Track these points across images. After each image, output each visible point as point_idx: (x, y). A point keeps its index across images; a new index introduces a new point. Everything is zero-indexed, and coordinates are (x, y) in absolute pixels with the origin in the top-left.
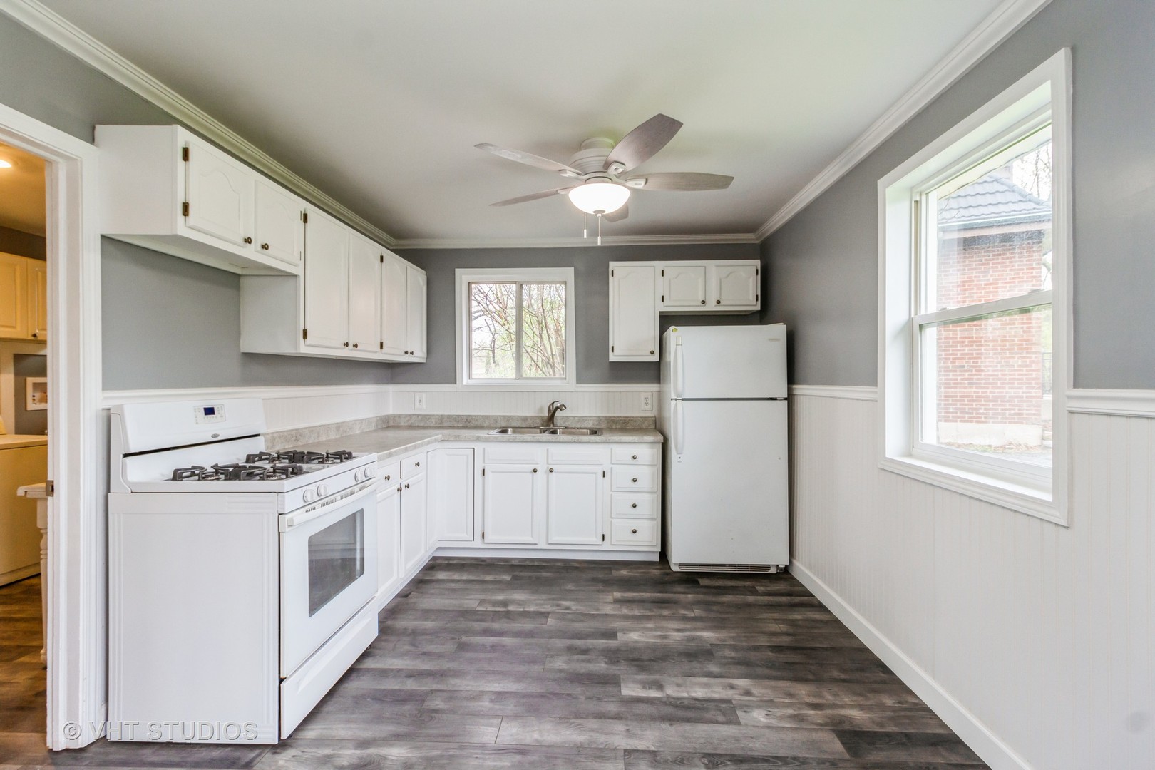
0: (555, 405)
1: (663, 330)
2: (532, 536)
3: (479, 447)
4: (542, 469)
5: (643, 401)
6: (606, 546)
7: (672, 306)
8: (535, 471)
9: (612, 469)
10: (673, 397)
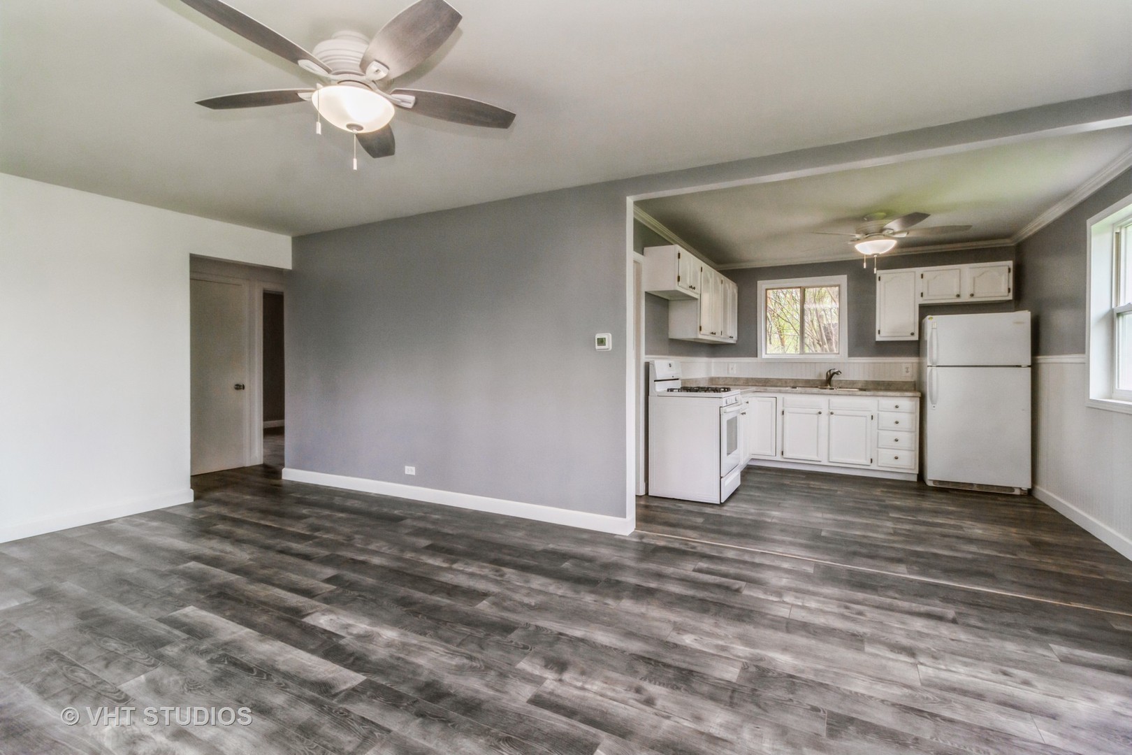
0: (832, 372)
1: (922, 317)
2: (817, 456)
3: (780, 396)
4: (825, 411)
5: (904, 370)
6: (873, 466)
7: (928, 300)
8: (820, 413)
9: (878, 414)
10: (929, 364)
